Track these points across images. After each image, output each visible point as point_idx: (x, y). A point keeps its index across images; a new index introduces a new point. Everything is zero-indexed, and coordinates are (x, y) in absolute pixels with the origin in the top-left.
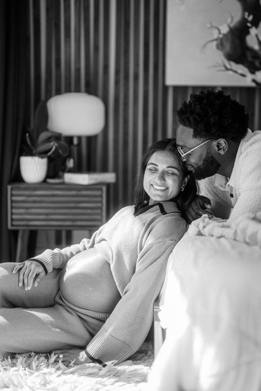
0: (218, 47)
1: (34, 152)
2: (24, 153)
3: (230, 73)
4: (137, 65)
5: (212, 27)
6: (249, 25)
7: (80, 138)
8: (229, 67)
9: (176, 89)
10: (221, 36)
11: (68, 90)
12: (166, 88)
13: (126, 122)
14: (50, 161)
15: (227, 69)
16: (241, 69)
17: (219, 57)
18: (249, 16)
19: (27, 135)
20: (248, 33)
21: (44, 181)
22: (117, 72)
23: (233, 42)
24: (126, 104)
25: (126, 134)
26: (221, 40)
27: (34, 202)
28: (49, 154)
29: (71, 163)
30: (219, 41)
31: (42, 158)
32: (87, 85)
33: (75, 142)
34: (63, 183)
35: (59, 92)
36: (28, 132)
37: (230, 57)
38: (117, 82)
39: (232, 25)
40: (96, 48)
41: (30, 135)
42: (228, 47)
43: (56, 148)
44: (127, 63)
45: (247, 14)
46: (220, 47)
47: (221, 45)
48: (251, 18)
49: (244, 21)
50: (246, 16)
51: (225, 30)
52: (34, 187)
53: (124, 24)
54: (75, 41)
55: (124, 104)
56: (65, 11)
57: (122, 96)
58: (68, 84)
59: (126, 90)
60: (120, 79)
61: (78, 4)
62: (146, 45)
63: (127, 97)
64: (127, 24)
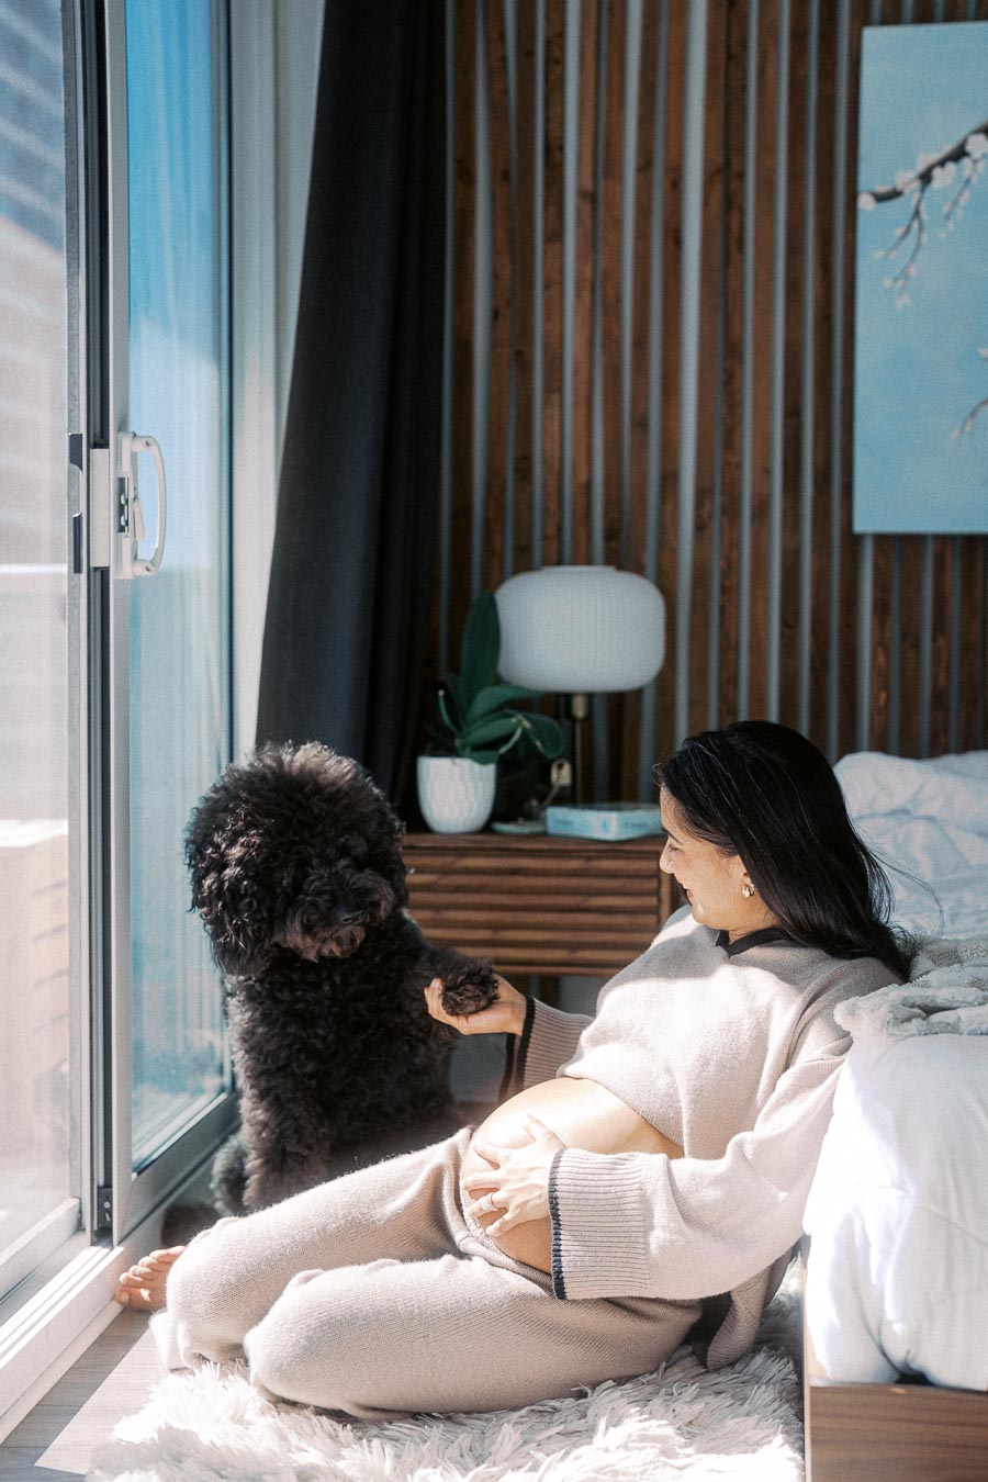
1: (458, 743)
2: (429, 746)
4: (764, 471)
7: (590, 697)
9: (883, 541)
12: (853, 541)
14: (506, 770)
19: (441, 693)
21: (487, 828)
22: (702, 494)
24: (729, 591)
25: (728, 680)
27: (459, 889)
28: (503, 750)
29: (562, 776)
31: (484, 762)
32: (611, 534)
33: (579, 710)
34: (545, 834)
35: (524, 564)
36: (442, 686)
38: (700, 526)
40: (641, 424)
41: (447, 697)
43: (525, 731)
44: (732, 469)
52: (460, 846)
53: (724, 352)
54: (576, 404)
55: (724, 590)
56: (547, 318)
57: (717, 565)
58: (551, 531)
59: (735, 545)
60: (711, 516)
61: (586, 295)
62: (793, 412)
63: (730, 569)
64: (733, 351)
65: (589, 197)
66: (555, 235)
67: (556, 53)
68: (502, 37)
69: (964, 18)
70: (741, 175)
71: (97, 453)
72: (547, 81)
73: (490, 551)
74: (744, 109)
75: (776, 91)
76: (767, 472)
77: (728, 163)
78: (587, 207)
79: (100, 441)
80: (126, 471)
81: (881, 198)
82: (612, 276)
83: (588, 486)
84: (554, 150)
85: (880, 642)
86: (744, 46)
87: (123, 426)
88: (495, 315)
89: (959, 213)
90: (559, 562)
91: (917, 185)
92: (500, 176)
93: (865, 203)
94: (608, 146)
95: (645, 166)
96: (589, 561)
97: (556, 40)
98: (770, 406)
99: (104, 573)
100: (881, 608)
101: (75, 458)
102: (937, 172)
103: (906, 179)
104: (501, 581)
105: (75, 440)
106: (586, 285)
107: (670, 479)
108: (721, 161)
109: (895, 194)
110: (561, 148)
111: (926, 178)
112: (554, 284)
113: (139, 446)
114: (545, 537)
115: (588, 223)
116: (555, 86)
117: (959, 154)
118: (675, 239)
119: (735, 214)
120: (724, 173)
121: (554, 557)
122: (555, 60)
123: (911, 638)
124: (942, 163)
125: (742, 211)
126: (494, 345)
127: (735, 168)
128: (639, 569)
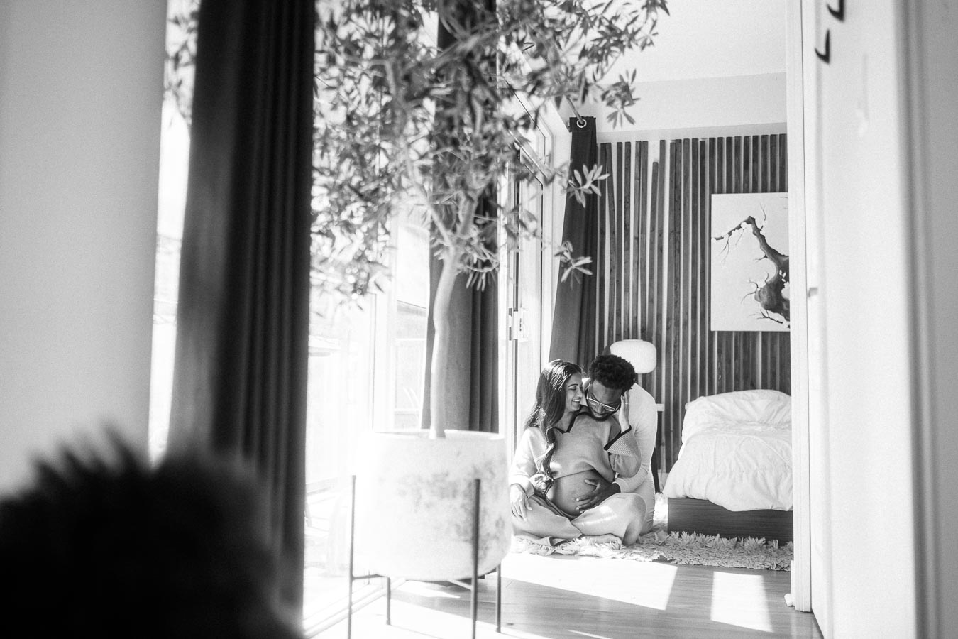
0: (756, 299)
3: (769, 319)
4: (686, 313)
5: (750, 282)
6: (783, 280)
8: (767, 316)
9: (719, 332)
10: (759, 289)
11: (627, 337)
12: (711, 334)
13: (677, 362)
15: (766, 317)
16: (778, 316)
17: (758, 307)
18: (783, 273)
20: (783, 287)
22: (669, 320)
23: (770, 294)
24: (677, 347)
25: (677, 372)
26: (759, 292)
30: (757, 293)
32: (643, 330)
35: (619, 339)
37: (768, 307)
38: (668, 328)
39: (768, 281)
40: (651, 301)
42: (765, 299)
44: (677, 312)
45: (781, 271)
46: (759, 299)
47: (759, 297)
48: (784, 275)
49: (779, 277)
50: (780, 274)
51: (762, 284)
53: (675, 280)
54: (633, 295)
55: (675, 347)
56: (625, 272)
57: (673, 339)
58: (626, 330)
59: (677, 334)
60: (671, 325)
61: (636, 265)
62: (694, 297)
63: (677, 341)
64: (677, 280)
65: (636, 238)
66: (627, 249)
67: (628, 200)
68: (613, 197)
69: (740, 192)
70: (679, 233)
71: (515, 312)
72: (625, 207)
73: (610, 336)
74: (680, 214)
75: (689, 209)
76: (687, 314)
77: (675, 230)
78: (636, 241)
79: (516, 310)
80: (522, 318)
81: (717, 239)
82: (643, 260)
83: (637, 317)
84: (627, 226)
85: (719, 361)
86: (680, 197)
87: (521, 307)
88: (611, 270)
89: (739, 243)
90: (628, 339)
91: (728, 235)
92: (612, 233)
93: (713, 240)
94: (642, 225)
95: (653, 230)
96: (635, 337)
97: (628, 196)
98: (688, 296)
99: (516, 340)
100: (720, 351)
101: (510, 314)
102: (733, 232)
103: (725, 234)
104: (612, 343)
105: (510, 310)
106: (636, 262)
107: (659, 316)
108: (673, 229)
109: (722, 238)
110: (629, 225)
111: (730, 234)
112: (627, 262)
113: (525, 311)
114: (625, 332)
115: (637, 246)
116: (627, 209)
117: (739, 227)
118: (661, 249)
119: (677, 244)
120: (675, 232)
121: (627, 336)
122: (627, 202)
123: (729, 361)
124: (734, 230)
125: (680, 242)
126: (611, 279)
127: (677, 230)
128: (650, 341)
